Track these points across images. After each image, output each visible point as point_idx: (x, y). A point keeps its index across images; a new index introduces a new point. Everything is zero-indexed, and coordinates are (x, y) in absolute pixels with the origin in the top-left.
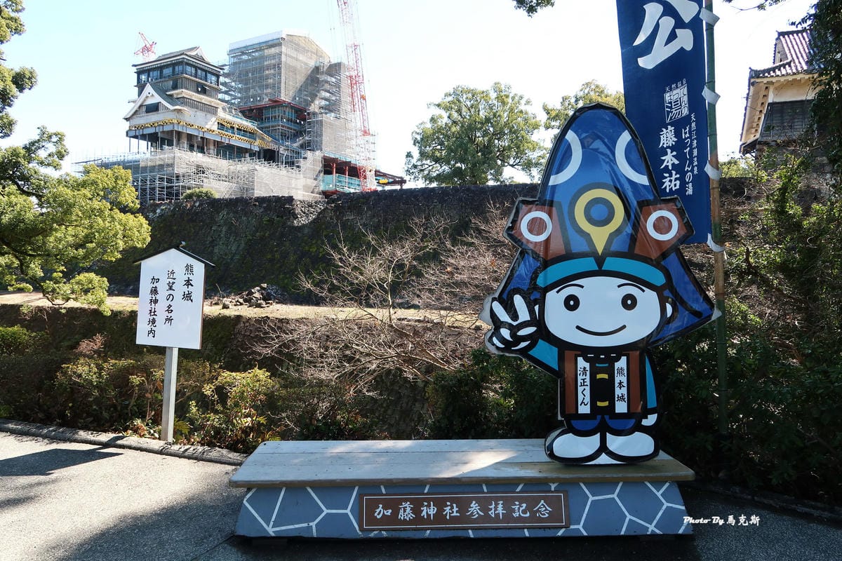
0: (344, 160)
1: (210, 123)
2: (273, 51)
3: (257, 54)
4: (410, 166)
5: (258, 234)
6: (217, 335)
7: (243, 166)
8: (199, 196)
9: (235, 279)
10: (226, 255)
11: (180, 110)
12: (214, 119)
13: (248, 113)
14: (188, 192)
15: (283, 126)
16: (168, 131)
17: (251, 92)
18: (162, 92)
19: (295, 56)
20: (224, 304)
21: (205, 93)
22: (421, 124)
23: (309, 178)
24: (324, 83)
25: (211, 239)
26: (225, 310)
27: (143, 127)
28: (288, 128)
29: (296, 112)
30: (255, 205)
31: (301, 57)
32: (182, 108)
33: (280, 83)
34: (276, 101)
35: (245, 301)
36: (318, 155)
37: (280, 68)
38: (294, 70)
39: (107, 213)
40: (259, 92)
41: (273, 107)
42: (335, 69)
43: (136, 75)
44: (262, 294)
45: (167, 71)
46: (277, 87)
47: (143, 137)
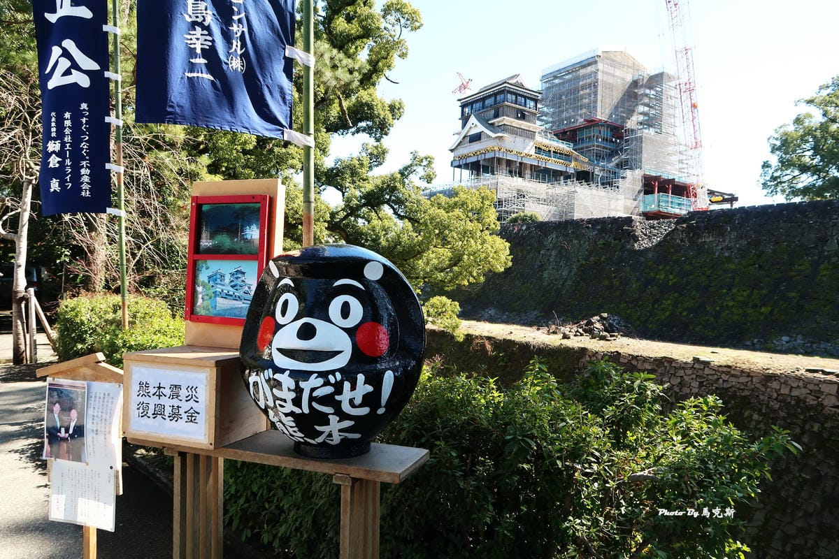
0: (666, 178)
1: (528, 148)
2: (590, 69)
3: (570, 76)
4: (768, 178)
5: (593, 258)
6: (559, 367)
7: (561, 189)
8: (524, 220)
9: (568, 306)
10: (556, 280)
11: (502, 137)
12: (531, 144)
13: (562, 135)
14: (514, 216)
15: (598, 146)
16: (489, 159)
17: (564, 115)
18: (484, 121)
19: (612, 72)
20: (564, 334)
21: (524, 119)
22: (781, 127)
23: (628, 199)
24: (641, 97)
25: (539, 264)
26: (566, 340)
27: (466, 157)
28: (604, 148)
29: (612, 131)
30: (588, 228)
31: (618, 73)
32: (503, 135)
33: (596, 102)
34: (592, 121)
35: (585, 331)
36: (638, 174)
37: (595, 87)
38: (611, 87)
39: (479, 234)
40: (573, 113)
41: (587, 127)
42: (656, 80)
43: (461, 108)
44: (603, 325)
45: (489, 102)
46: (592, 106)
47: (466, 166)
